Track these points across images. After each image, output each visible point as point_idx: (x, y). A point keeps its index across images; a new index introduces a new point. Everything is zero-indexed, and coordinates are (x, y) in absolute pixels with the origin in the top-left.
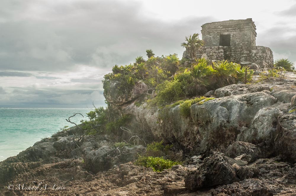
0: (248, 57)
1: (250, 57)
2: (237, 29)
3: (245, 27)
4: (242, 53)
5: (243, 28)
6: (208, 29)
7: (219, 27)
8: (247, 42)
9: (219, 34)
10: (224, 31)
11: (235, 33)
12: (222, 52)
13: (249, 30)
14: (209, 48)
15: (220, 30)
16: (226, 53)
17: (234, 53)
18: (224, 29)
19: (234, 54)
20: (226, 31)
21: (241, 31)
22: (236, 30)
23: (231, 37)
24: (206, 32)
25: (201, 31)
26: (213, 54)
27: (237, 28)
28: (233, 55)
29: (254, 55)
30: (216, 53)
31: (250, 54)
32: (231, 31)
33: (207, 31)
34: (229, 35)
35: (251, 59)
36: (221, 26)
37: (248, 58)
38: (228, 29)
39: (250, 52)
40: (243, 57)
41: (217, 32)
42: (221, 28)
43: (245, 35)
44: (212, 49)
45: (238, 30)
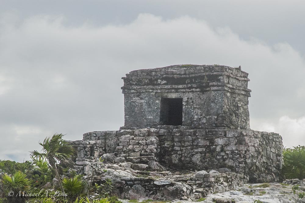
0: (208, 152)
1: (212, 154)
2: (196, 88)
3: (211, 84)
4: (196, 145)
5: (208, 86)
6: (136, 85)
7: (159, 81)
8: (215, 115)
9: (159, 97)
10: (169, 91)
11: (191, 95)
12: (152, 143)
13: (220, 90)
14: (128, 133)
15: (161, 89)
16: (164, 144)
17: (180, 144)
18: (169, 87)
19: (180, 147)
20: (173, 91)
21: (203, 91)
22: (194, 89)
23: (184, 103)
24: (132, 91)
25: (122, 88)
26: (135, 146)
27: (195, 86)
28: (177, 148)
29: (220, 150)
30: (141, 145)
31: (212, 148)
32: (184, 92)
33: (134, 89)
34: (180, 100)
35: (214, 157)
36: (162, 79)
37: (207, 154)
38: (176, 87)
39: (212, 142)
40: (197, 153)
41: (156, 93)
42: (164, 84)
43: (212, 102)
44: (136, 136)
45: (198, 90)
